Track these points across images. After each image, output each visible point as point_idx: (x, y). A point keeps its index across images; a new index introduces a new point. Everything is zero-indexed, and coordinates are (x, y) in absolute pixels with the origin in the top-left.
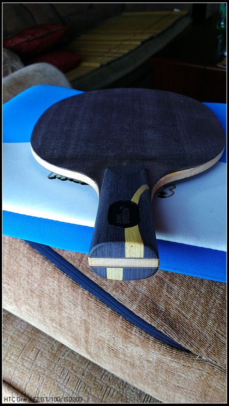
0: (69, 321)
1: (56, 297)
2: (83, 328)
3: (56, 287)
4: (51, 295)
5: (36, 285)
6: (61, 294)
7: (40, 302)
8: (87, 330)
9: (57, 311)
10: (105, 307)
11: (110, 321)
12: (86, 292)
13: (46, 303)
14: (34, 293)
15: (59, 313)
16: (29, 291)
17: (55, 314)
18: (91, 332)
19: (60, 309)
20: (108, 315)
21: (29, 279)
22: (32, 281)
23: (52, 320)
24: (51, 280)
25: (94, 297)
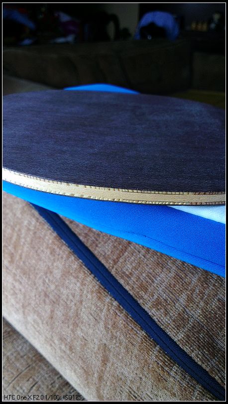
0: (83, 343)
1: (74, 306)
2: (100, 356)
3: (78, 292)
4: (68, 303)
5: (53, 287)
6: (81, 302)
7: (52, 311)
8: (105, 361)
9: (71, 327)
10: (137, 329)
11: (140, 349)
12: (115, 303)
13: (59, 313)
14: (49, 297)
15: (73, 331)
16: (42, 294)
17: (67, 331)
18: (109, 365)
19: (76, 325)
20: (139, 340)
21: (46, 277)
22: (49, 280)
23: (62, 339)
24: (74, 280)
25: (124, 312)
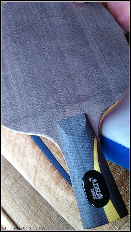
0: (27, 164)
1: (22, 148)
2: (34, 170)
3: (24, 143)
4: (20, 146)
5: (13, 138)
6: (26, 147)
7: (13, 149)
8: (36, 172)
9: (22, 156)
10: (49, 162)
11: (50, 171)
12: (40, 150)
13: (16, 150)
14: (11, 142)
15: (22, 158)
16: (8, 140)
17: (20, 158)
18: (38, 174)
19: (24, 156)
20: (49, 167)
21: (10, 133)
22: (11, 135)
23: (18, 161)
24: (22, 138)
25: (44, 154)
